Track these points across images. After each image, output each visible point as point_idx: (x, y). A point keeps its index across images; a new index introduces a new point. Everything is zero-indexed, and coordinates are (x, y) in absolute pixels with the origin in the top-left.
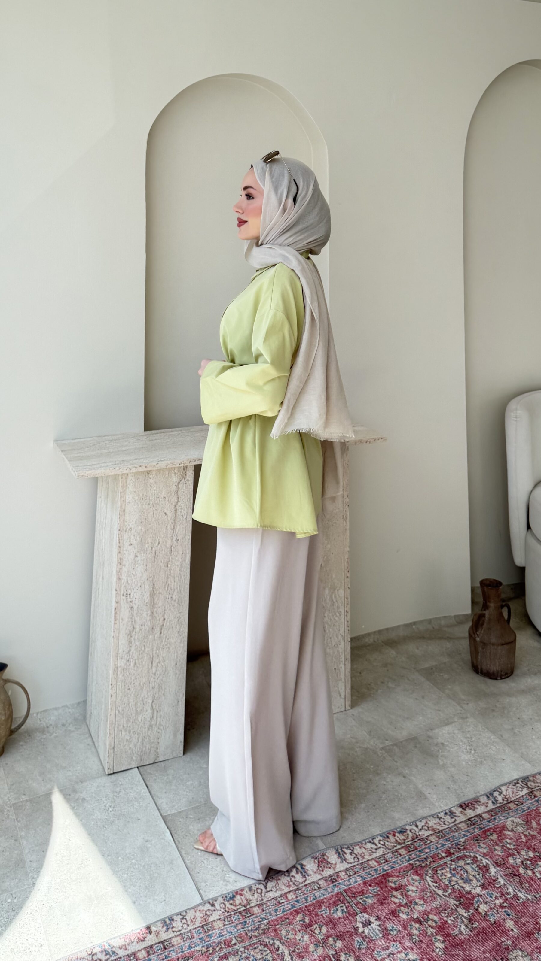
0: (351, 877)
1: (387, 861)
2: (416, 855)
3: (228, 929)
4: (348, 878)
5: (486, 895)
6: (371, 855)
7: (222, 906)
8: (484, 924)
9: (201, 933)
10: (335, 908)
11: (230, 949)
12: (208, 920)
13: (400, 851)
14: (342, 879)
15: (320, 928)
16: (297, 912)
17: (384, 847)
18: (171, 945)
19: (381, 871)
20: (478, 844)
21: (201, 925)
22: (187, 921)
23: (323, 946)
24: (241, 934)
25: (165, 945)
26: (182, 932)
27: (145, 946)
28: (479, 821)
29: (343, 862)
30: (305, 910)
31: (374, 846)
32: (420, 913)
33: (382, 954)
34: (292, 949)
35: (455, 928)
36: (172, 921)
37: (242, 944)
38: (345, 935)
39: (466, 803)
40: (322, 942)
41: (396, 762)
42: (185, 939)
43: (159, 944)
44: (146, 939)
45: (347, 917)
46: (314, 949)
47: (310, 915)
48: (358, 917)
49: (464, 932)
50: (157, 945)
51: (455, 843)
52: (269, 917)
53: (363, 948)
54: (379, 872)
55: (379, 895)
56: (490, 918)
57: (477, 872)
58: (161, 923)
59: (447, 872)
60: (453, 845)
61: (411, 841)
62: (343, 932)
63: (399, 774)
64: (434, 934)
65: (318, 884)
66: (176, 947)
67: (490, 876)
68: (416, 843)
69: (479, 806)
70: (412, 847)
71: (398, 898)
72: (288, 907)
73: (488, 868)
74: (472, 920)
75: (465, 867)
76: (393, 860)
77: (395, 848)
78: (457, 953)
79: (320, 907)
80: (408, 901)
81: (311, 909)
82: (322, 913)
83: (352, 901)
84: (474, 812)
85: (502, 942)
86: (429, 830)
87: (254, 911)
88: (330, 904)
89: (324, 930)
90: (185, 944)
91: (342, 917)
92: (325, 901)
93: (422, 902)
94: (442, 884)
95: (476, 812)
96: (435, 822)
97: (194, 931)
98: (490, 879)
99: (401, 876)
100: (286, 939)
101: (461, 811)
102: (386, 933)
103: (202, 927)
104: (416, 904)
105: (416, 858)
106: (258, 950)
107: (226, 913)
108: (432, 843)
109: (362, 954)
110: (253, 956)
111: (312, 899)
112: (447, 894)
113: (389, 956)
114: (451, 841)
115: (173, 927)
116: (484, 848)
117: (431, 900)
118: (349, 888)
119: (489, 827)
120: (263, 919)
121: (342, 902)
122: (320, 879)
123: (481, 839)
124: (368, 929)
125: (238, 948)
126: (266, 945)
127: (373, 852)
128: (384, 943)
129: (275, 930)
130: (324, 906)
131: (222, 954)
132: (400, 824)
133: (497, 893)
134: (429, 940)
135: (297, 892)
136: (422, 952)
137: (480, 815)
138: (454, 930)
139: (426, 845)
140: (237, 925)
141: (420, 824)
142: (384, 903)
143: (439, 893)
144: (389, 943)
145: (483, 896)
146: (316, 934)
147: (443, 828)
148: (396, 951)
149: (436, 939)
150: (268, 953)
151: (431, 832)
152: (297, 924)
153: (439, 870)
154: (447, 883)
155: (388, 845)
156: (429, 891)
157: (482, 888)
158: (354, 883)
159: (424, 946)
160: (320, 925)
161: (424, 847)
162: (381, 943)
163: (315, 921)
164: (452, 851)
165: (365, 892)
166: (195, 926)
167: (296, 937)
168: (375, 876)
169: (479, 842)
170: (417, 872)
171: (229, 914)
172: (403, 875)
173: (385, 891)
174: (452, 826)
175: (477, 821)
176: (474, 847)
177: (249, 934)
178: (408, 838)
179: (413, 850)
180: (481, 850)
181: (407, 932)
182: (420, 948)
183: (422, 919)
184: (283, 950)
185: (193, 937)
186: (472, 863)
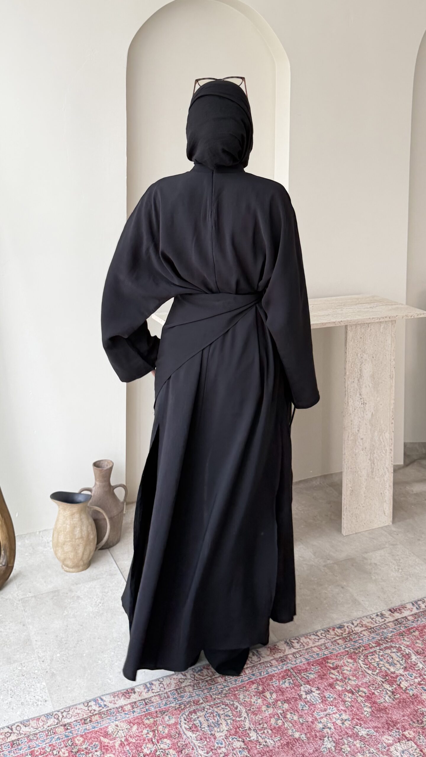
0: (297, 659)
1: (327, 648)
2: (351, 644)
3: (197, 692)
4: (295, 659)
5: (408, 676)
6: (314, 643)
7: (193, 676)
8: (404, 696)
9: (175, 694)
10: (283, 681)
11: (198, 706)
12: (181, 685)
13: (338, 641)
14: (290, 660)
15: (271, 694)
16: (253, 683)
17: (325, 638)
18: (150, 702)
19: (322, 654)
20: (403, 638)
21: (175, 688)
22: (164, 686)
23: (273, 707)
24: (208, 696)
25: (146, 702)
26: (160, 693)
27: (130, 702)
28: (405, 621)
29: (291, 648)
30: (259, 681)
31: (317, 637)
32: (353, 686)
33: (320, 714)
34: (249, 709)
35: (380, 698)
36: (152, 685)
37: (207, 703)
38: (291, 700)
39: (395, 608)
40: (272, 704)
41: (336, 576)
42: (162, 698)
43: (141, 701)
44: (131, 697)
45: (293, 687)
46: (266, 709)
47: (263, 685)
48: (302, 688)
49: (388, 701)
50: (140, 701)
51: (384, 637)
52: (230, 685)
53: (306, 709)
54: (320, 656)
55: (319, 672)
56: (409, 692)
57: (401, 658)
58: (144, 686)
59: (376, 657)
60: (382, 638)
61: (348, 634)
62: (289, 698)
63: (338, 585)
64: (364, 702)
65: (270, 663)
66: (156, 703)
67: (411, 662)
68: (351, 636)
69: (405, 610)
70: (348, 638)
71: (335, 674)
72: (245, 679)
73: (410, 656)
74: (395, 693)
75: (390, 654)
76: (333, 647)
77: (334, 639)
78: (382, 715)
79: (271, 679)
80: (343, 677)
81: (264, 681)
82: (272, 684)
83: (298, 676)
84: (401, 615)
85: (419, 709)
86: (363, 627)
87: (218, 680)
88: (279, 677)
89: (274, 696)
90: (162, 702)
91: (289, 687)
92: (276, 675)
93: (355, 679)
94: (372, 666)
95: (403, 615)
96: (368, 621)
97: (169, 693)
98: (412, 663)
99: (338, 659)
100: (243, 701)
101: (390, 614)
102: (324, 700)
103: (176, 690)
104: (350, 679)
105: (352, 646)
106: (220, 708)
107: (195, 681)
108: (365, 636)
109: (305, 713)
110: (217, 712)
111: (265, 673)
112: (375, 673)
113: (326, 715)
114: (381, 635)
115: (152, 689)
116: (408, 641)
117: (362, 677)
118: (296, 667)
119: (412, 626)
120: (225, 686)
121: (290, 677)
122: (272, 660)
123: (405, 635)
124: (310, 696)
125: (205, 706)
126: (227, 705)
127: (316, 642)
128: (322, 706)
129: (235, 695)
130: (275, 679)
131: (192, 710)
132: (338, 622)
133: (417, 674)
134: (359, 706)
135: (253, 668)
136: (353, 714)
137: (406, 617)
138: (379, 699)
139: (360, 637)
140: (204, 689)
141: (355, 623)
142: (323, 678)
143: (368, 672)
144: (327, 706)
145: (405, 676)
146: (267, 698)
147: (374, 626)
148: (332, 712)
149: (364, 705)
150: (229, 710)
151: (364, 629)
152: (252, 691)
153: (370, 656)
154: (376, 665)
155: (328, 637)
156: (361, 670)
157: (404, 670)
158: (299, 663)
159: (355, 710)
160: (271, 692)
161: (358, 639)
162: (320, 707)
163: (267, 689)
164: (381, 642)
165: (308, 670)
166: (170, 690)
167: (252, 700)
168: (317, 658)
169: (404, 636)
170: (351, 656)
171: (198, 682)
172: (340, 659)
173: (325, 670)
174: (382, 625)
175: (403, 621)
176: (399, 640)
177: (214, 697)
178: (345, 631)
179: (349, 641)
180: (405, 642)
181: (341, 699)
182: (351, 711)
183: (354, 690)
184: (240, 708)
185: (168, 697)
186: (397, 652)
